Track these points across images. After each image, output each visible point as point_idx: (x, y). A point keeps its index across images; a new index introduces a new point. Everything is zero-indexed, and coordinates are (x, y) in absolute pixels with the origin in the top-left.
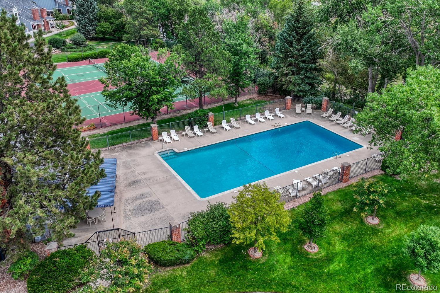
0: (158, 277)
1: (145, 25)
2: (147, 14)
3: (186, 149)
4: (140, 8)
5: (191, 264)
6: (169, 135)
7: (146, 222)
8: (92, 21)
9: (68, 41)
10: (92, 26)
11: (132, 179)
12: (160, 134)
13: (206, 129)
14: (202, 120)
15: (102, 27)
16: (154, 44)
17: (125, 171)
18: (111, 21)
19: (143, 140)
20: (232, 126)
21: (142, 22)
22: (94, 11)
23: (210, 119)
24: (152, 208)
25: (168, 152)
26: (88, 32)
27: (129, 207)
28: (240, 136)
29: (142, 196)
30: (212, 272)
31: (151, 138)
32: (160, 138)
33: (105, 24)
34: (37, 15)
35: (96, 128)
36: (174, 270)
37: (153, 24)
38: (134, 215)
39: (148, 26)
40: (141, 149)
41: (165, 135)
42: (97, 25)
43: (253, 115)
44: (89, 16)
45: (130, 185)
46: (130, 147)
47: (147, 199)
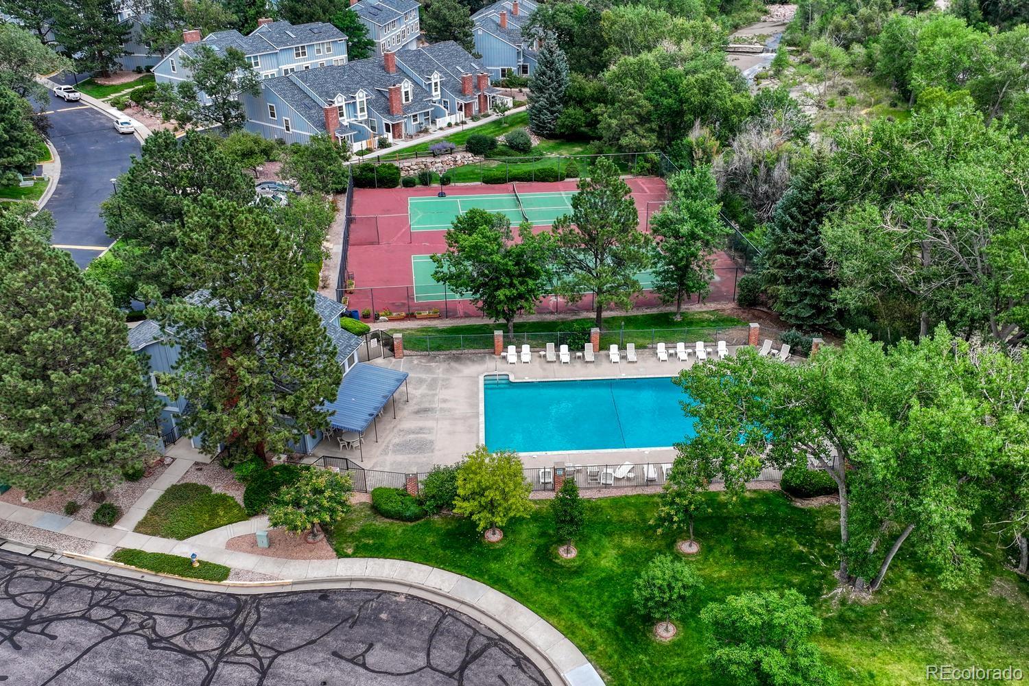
0: (371, 525)
1: (632, 126)
2: (639, 106)
3: (527, 380)
4: (630, 94)
5: (413, 524)
6: (519, 352)
7: (400, 464)
8: (553, 104)
9: (501, 139)
10: (552, 113)
11: (427, 405)
12: (505, 348)
13: (579, 354)
14: (579, 339)
15: (569, 116)
16: (642, 163)
17: (426, 391)
18: (587, 106)
19: (482, 351)
20: (624, 357)
21: (627, 120)
22: (560, 86)
23: (592, 338)
24: (420, 448)
25: (498, 377)
26: (544, 123)
27: (397, 440)
28: (624, 376)
29: (421, 430)
30: (429, 540)
31: (492, 351)
32: (503, 354)
33: (573, 112)
34: (469, 87)
35: (439, 317)
36: (392, 524)
37: (647, 125)
38: (394, 452)
39: (637, 128)
40: (470, 363)
41: (512, 349)
42: (560, 112)
43: (670, 345)
44: (550, 95)
45: (417, 412)
46: (457, 359)
47: (423, 436)
